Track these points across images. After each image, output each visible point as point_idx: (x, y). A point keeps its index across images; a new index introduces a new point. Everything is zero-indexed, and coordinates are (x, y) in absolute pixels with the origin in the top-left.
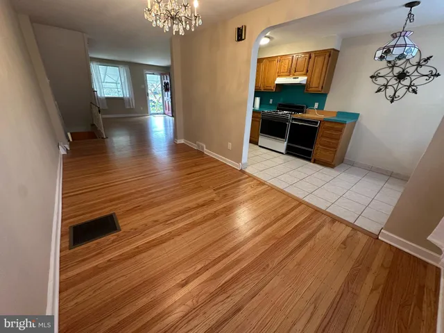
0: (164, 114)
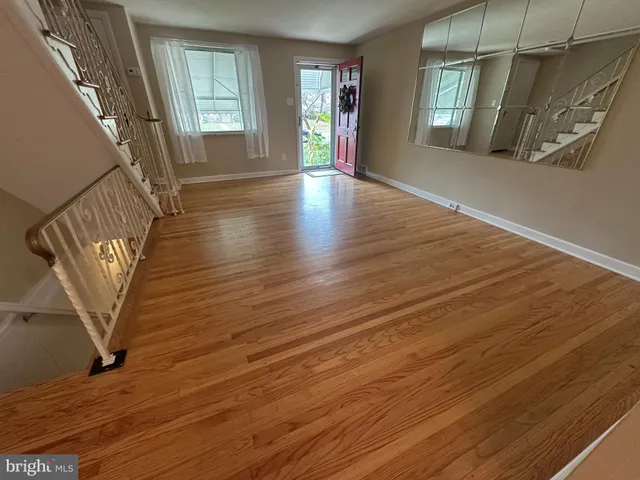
0: (333, 167)
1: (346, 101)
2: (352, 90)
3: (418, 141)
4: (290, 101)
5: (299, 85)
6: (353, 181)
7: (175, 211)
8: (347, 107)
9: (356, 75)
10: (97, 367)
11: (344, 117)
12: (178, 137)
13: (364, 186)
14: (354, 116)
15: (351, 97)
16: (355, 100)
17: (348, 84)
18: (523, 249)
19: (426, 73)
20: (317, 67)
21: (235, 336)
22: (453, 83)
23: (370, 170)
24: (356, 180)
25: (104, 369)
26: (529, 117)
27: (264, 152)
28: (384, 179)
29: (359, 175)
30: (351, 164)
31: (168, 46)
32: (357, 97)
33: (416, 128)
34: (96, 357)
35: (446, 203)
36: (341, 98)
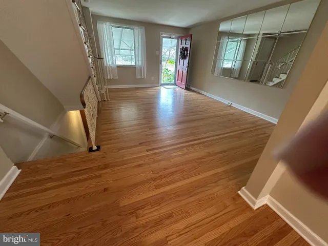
1: (183, 54)
2: (186, 49)
3: (216, 74)
4: (157, 53)
5: (162, 45)
6: (184, 91)
7: (106, 99)
8: (183, 57)
9: (188, 42)
10: (91, 150)
11: (182, 61)
12: (106, 67)
13: (189, 93)
14: (186, 61)
15: (186, 52)
16: (187, 53)
17: (185, 46)
18: (257, 121)
19: (221, 44)
20: (170, 37)
21: (140, 144)
22: (234, 48)
23: (192, 87)
24: (186, 91)
25: (94, 151)
26: (269, 66)
27: (144, 76)
28: (199, 91)
29: (187, 88)
30: (184, 83)
31: (105, 25)
32: (188, 52)
33: (215, 68)
34: (90, 147)
35: (227, 102)
36: (181, 53)
